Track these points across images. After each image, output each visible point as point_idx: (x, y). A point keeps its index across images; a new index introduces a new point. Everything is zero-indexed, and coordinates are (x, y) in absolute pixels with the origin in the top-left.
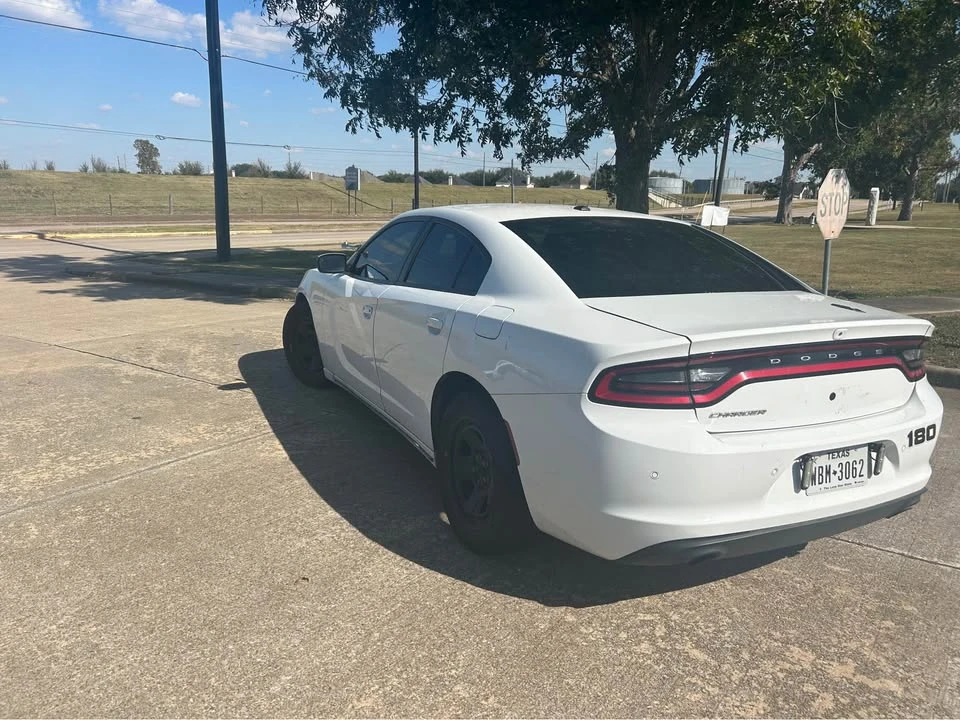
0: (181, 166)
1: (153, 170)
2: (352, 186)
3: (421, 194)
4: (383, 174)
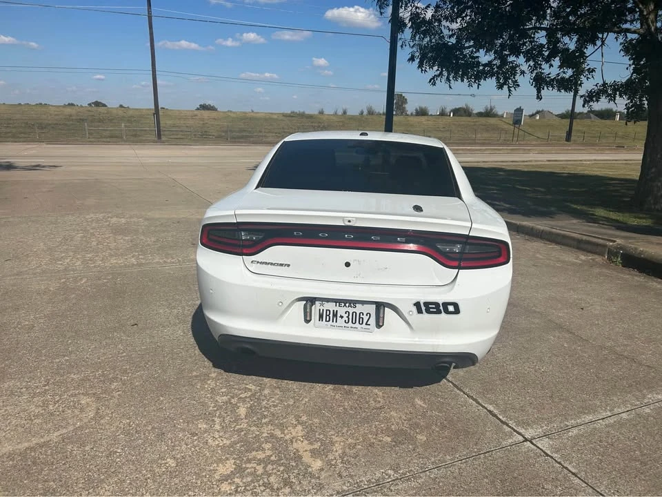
0: (416, 110)
1: (402, 113)
2: (517, 122)
3: (574, 128)
4: (560, 112)
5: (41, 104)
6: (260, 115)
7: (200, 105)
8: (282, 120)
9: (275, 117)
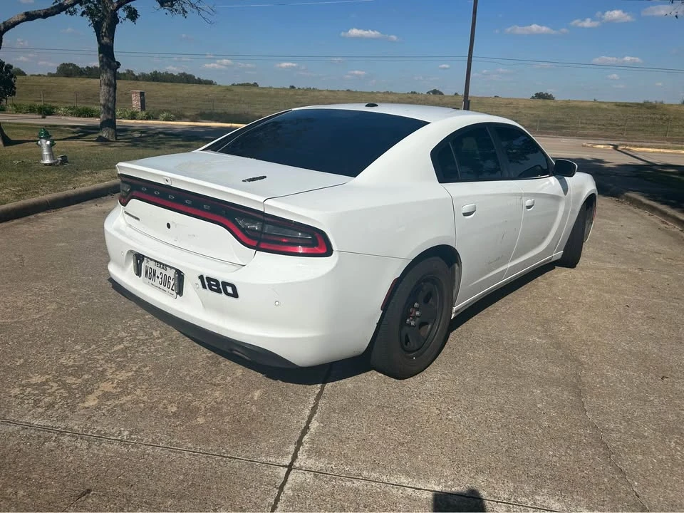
5: (388, 92)
6: (585, 104)
7: (537, 94)
8: (613, 110)
9: (604, 106)
